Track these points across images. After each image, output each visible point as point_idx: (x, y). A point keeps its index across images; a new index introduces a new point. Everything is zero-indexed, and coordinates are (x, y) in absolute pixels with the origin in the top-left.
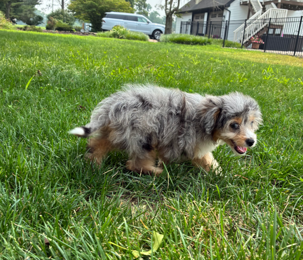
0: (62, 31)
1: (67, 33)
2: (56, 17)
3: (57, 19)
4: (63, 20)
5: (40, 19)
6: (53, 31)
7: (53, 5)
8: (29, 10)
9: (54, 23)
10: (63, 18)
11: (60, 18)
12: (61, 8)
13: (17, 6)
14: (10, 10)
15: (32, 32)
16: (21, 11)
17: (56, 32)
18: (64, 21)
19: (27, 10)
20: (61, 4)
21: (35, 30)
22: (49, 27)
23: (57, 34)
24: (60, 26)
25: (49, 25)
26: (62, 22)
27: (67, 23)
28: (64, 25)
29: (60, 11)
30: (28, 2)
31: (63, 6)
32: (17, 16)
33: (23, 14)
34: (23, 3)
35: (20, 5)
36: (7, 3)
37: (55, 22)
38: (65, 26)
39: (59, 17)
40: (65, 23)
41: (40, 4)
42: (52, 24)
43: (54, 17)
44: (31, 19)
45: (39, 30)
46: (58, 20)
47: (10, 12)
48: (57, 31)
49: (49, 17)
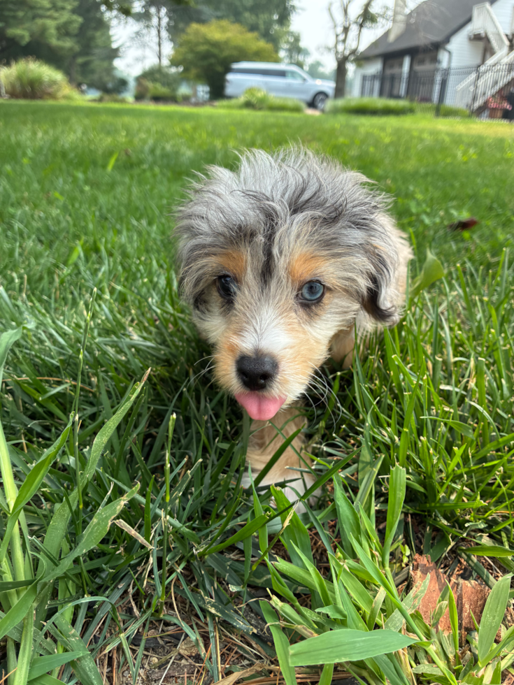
2: (149, 79)
3: (151, 82)
4: (161, 83)
5: (123, 83)
8: (105, 70)
9: (146, 89)
10: (161, 79)
11: (156, 81)
12: (157, 60)
13: (85, 65)
15: (112, 105)
16: (93, 72)
18: (164, 85)
19: (101, 69)
20: (158, 54)
21: (117, 101)
22: (139, 95)
23: (151, 107)
25: (139, 92)
26: (159, 86)
27: (168, 88)
30: (103, 56)
31: (160, 58)
33: (96, 77)
34: (96, 57)
35: (92, 62)
36: (71, 59)
37: (149, 88)
39: (154, 78)
41: (120, 57)
42: (144, 91)
43: (147, 78)
44: (110, 85)
45: (124, 101)
46: (153, 83)
47: (77, 74)
49: (139, 79)
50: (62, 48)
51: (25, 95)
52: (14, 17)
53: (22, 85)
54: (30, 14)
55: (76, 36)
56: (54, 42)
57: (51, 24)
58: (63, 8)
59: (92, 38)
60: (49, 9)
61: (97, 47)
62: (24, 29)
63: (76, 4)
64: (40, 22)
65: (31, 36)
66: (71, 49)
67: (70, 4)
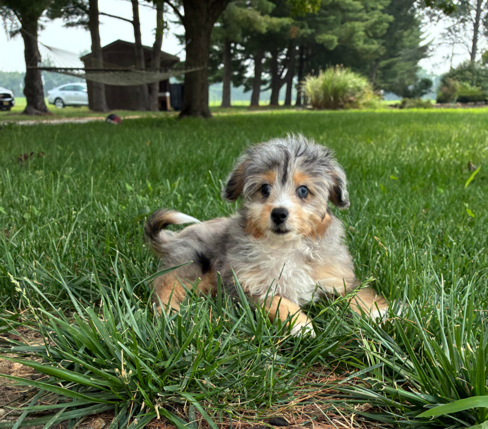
0: (469, 103)
1: (479, 106)
2: (457, 79)
3: (459, 81)
4: (470, 82)
5: (427, 84)
6: (451, 104)
7: (453, 54)
8: (408, 71)
9: (454, 90)
10: (470, 77)
11: (465, 79)
12: (469, 58)
13: (389, 66)
14: (377, 74)
15: (415, 110)
16: (394, 75)
17: (458, 106)
18: (472, 85)
19: (404, 71)
20: (471, 51)
21: (420, 105)
22: (443, 98)
24: (463, 95)
25: (444, 94)
26: (468, 85)
27: (478, 86)
28: (472, 92)
29: (467, 65)
30: (408, 57)
31: (473, 55)
32: (386, 85)
33: (397, 80)
34: (400, 58)
35: (394, 63)
36: (374, 63)
37: (456, 88)
38: (473, 94)
39: (463, 77)
40: (475, 87)
41: (429, 57)
42: (449, 93)
43: (455, 77)
44: (411, 88)
45: (427, 105)
46: (461, 82)
47: (376, 78)
48: (459, 104)
49: (444, 80)
50: (367, 52)
51: (327, 105)
52: (325, 23)
53: (326, 95)
54: (340, 17)
55: (383, 37)
56: (360, 45)
57: (359, 26)
58: (373, 9)
59: (400, 39)
60: (360, 11)
61: (403, 47)
62: (333, 34)
63: (388, 3)
64: (348, 25)
65: (339, 41)
66: (376, 52)
67: (381, 4)
